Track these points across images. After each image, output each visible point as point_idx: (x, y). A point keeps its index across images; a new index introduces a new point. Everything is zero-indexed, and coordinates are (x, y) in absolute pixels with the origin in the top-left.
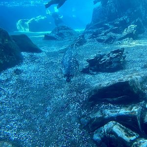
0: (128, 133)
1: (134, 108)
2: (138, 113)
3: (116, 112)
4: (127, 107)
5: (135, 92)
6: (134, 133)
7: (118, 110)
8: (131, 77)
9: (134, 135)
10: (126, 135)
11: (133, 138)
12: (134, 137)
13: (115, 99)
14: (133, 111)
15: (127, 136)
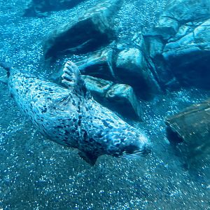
0: (101, 84)
1: (103, 52)
2: (109, 57)
3: (83, 63)
4: (95, 54)
5: (102, 31)
6: (108, 82)
7: (85, 60)
8: (94, 11)
9: (108, 84)
10: (98, 86)
11: (106, 87)
12: (108, 86)
13: (79, 47)
14: (103, 57)
15: (100, 87)
